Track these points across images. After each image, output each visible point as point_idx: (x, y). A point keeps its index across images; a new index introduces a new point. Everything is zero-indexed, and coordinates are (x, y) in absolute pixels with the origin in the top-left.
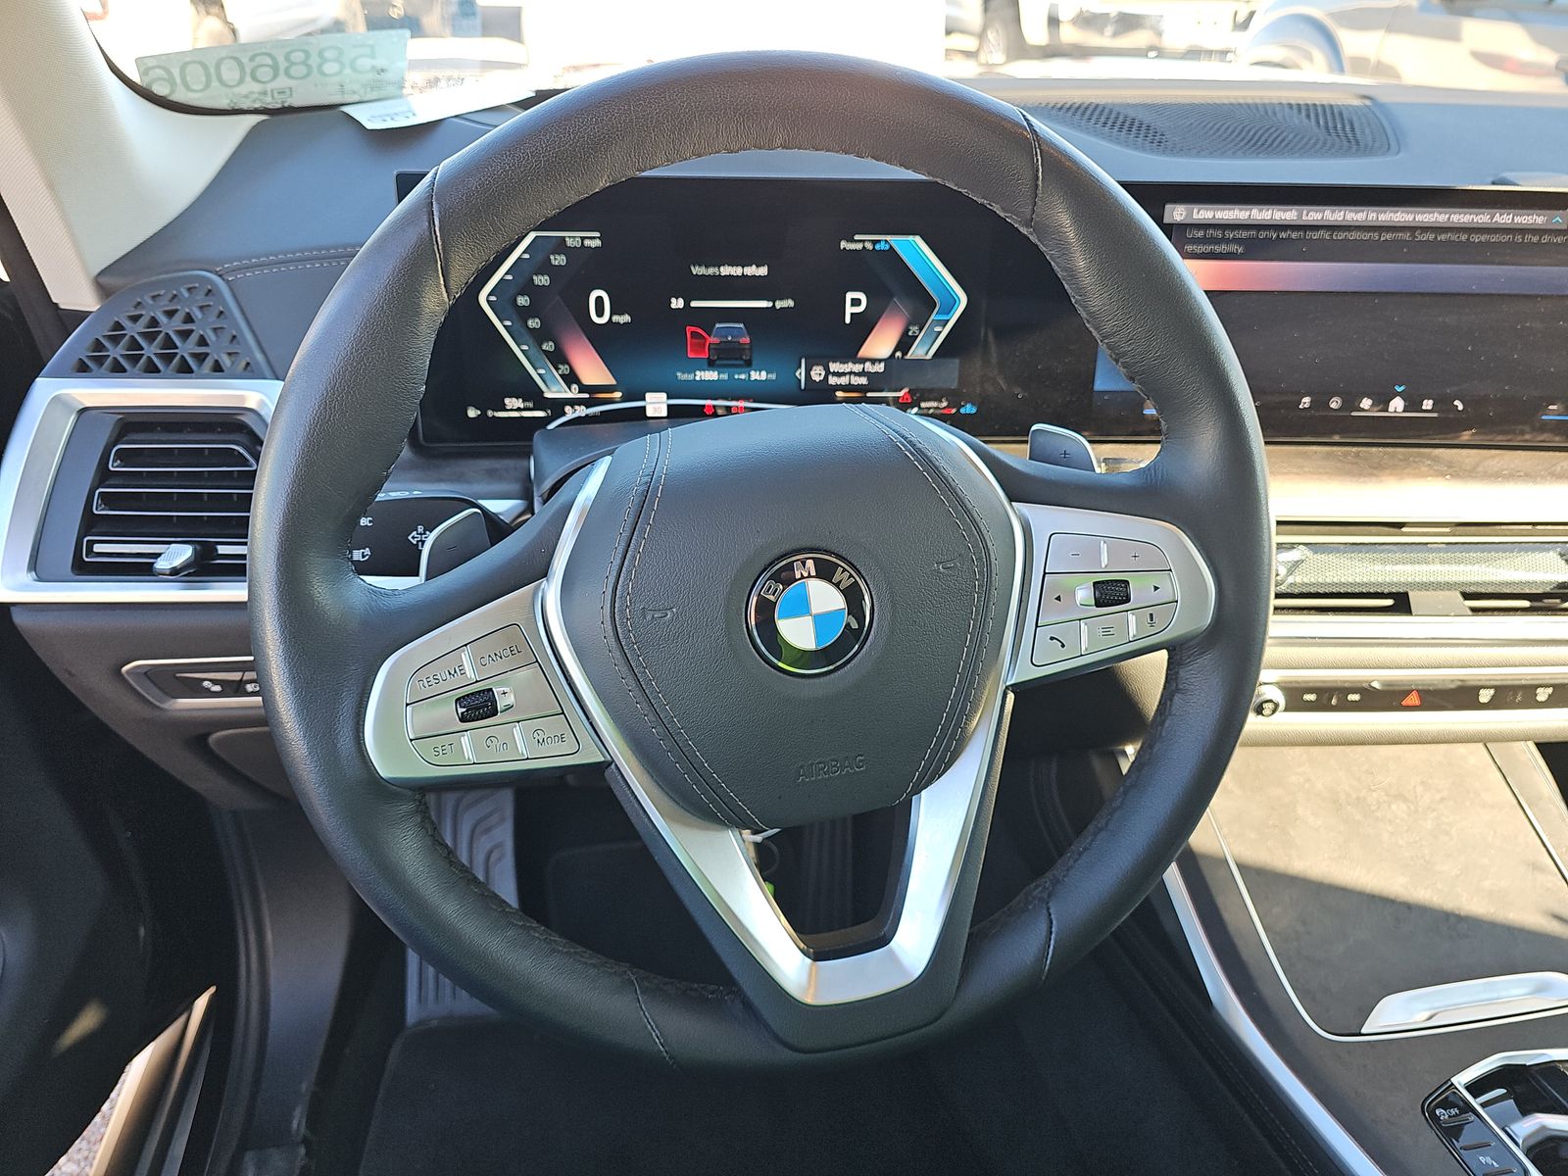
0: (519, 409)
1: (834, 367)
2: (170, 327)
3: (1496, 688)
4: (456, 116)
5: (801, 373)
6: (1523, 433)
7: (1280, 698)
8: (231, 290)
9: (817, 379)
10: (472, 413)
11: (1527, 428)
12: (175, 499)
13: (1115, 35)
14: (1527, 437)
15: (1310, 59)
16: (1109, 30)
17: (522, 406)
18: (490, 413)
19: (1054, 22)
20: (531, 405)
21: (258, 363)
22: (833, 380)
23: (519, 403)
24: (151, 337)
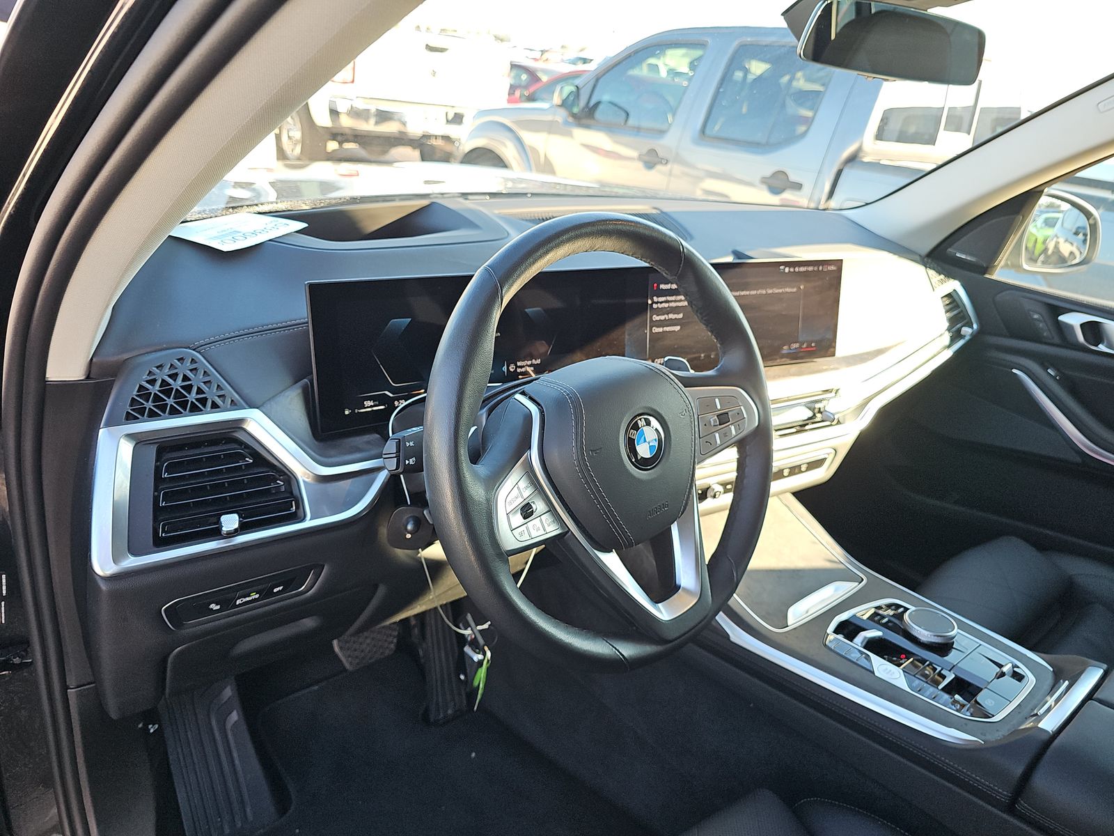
0: (371, 406)
1: (519, 364)
2: (177, 384)
3: (808, 463)
4: (270, 240)
5: (505, 369)
6: (776, 359)
7: (721, 489)
8: (204, 357)
9: (512, 370)
10: (347, 412)
11: (778, 357)
12: (226, 485)
13: (377, 123)
14: (778, 361)
15: (505, 146)
16: (372, 121)
17: (373, 404)
18: (356, 411)
19: (334, 113)
20: (377, 403)
21: (237, 399)
22: (519, 370)
23: (371, 403)
24: (168, 392)
